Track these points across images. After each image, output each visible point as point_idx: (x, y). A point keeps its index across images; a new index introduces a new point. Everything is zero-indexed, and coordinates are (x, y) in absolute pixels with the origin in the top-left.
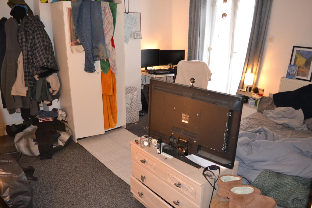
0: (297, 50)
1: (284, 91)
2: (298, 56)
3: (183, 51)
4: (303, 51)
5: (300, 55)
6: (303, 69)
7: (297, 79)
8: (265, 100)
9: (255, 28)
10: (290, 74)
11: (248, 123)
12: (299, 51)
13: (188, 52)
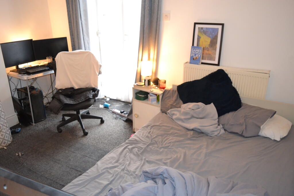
0: (199, 28)
1: (189, 81)
2: (201, 35)
3: (65, 39)
4: (207, 28)
5: (203, 33)
6: (208, 50)
7: (202, 63)
8: (168, 95)
9: (146, 3)
10: (194, 59)
11: (149, 135)
12: (202, 28)
13: (71, 39)
